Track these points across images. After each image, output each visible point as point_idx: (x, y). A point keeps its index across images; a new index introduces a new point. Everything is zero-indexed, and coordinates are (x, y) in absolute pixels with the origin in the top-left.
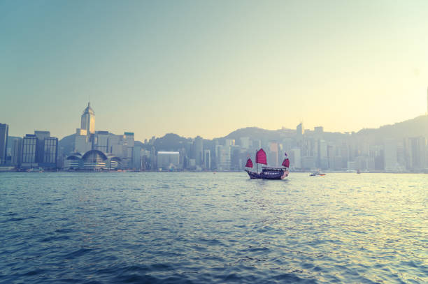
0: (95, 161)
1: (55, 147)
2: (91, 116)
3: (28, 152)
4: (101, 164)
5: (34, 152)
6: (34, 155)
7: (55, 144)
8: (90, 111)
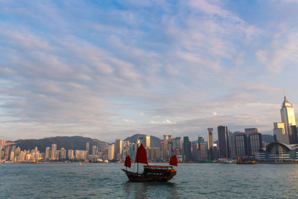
0: (277, 153)
1: (258, 141)
2: (288, 108)
3: (239, 147)
4: (283, 156)
5: (244, 146)
6: (244, 148)
7: (258, 138)
8: (286, 104)
